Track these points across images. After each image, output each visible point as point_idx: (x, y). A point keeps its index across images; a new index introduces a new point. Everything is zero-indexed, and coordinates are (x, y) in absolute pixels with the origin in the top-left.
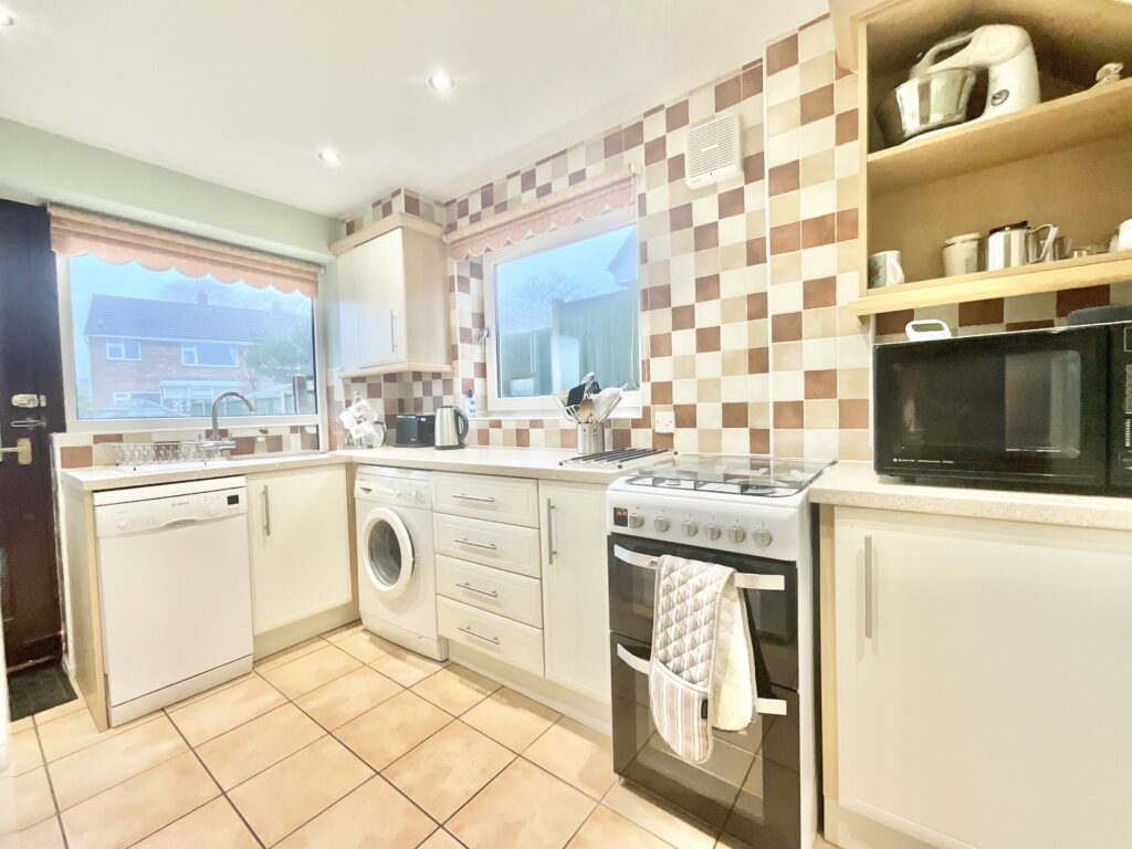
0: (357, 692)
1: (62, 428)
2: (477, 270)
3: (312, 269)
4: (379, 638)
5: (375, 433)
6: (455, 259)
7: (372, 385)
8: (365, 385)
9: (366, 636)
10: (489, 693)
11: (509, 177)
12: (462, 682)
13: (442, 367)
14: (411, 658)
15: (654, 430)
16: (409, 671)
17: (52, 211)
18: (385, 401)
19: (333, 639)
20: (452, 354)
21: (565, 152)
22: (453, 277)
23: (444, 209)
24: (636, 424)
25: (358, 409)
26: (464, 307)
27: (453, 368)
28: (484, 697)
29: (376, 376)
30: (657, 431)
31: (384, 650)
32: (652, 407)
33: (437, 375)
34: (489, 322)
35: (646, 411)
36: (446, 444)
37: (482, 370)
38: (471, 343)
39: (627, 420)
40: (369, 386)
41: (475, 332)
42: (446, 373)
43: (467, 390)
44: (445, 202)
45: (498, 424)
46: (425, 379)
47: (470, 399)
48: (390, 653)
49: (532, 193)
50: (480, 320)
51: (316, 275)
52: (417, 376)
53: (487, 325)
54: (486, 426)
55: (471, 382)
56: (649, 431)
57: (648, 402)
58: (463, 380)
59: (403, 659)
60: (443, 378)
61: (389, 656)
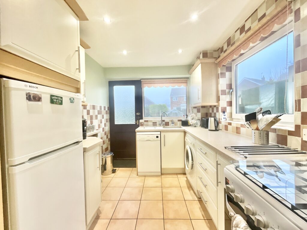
0: (174, 193)
1: (142, 119)
2: (229, 69)
3: (186, 79)
4: (188, 182)
5: (198, 122)
6: (220, 67)
7: (198, 109)
8: (196, 109)
9: (186, 179)
10: (205, 218)
11: (236, 32)
12: (200, 208)
13: (216, 104)
14: (192, 191)
15: (302, 139)
16: (189, 195)
17: (141, 80)
18: (201, 113)
19: (179, 176)
20: (218, 99)
21: (257, 10)
22: (219, 74)
23: (217, 52)
24: (291, 133)
25: (192, 116)
26: (223, 83)
27: (219, 104)
28: (203, 219)
29: (199, 107)
30: (304, 139)
31: (187, 185)
32: (302, 125)
33: (215, 106)
34: (233, 86)
35: (298, 127)
36: (212, 129)
37: (230, 104)
38: (226, 94)
39: (285, 131)
40: (197, 109)
41: (227, 91)
42: (217, 105)
43: (223, 111)
44: (217, 50)
45: (230, 124)
46: (212, 107)
47: (224, 114)
48: (188, 187)
49: (244, 34)
50: (230, 86)
51: (187, 81)
52: (211, 106)
53: (232, 88)
54: (227, 124)
55: (225, 108)
56: (299, 139)
57: (299, 122)
58: (221, 107)
59: (189, 191)
60: (216, 107)
61: (187, 188)
